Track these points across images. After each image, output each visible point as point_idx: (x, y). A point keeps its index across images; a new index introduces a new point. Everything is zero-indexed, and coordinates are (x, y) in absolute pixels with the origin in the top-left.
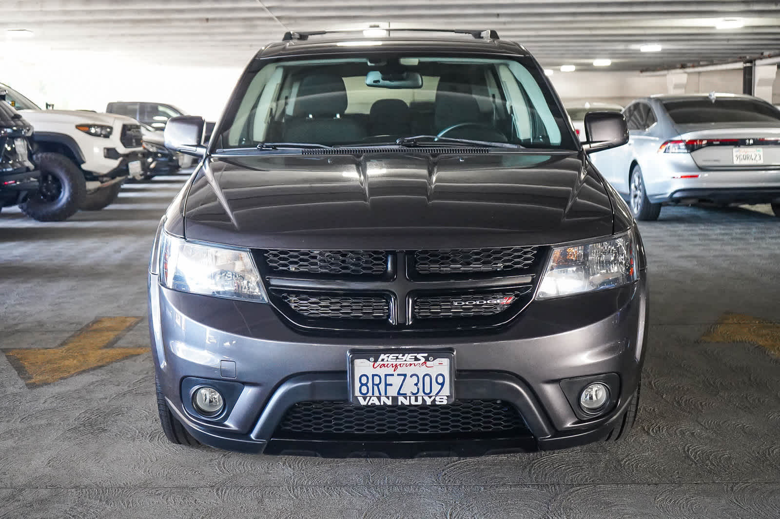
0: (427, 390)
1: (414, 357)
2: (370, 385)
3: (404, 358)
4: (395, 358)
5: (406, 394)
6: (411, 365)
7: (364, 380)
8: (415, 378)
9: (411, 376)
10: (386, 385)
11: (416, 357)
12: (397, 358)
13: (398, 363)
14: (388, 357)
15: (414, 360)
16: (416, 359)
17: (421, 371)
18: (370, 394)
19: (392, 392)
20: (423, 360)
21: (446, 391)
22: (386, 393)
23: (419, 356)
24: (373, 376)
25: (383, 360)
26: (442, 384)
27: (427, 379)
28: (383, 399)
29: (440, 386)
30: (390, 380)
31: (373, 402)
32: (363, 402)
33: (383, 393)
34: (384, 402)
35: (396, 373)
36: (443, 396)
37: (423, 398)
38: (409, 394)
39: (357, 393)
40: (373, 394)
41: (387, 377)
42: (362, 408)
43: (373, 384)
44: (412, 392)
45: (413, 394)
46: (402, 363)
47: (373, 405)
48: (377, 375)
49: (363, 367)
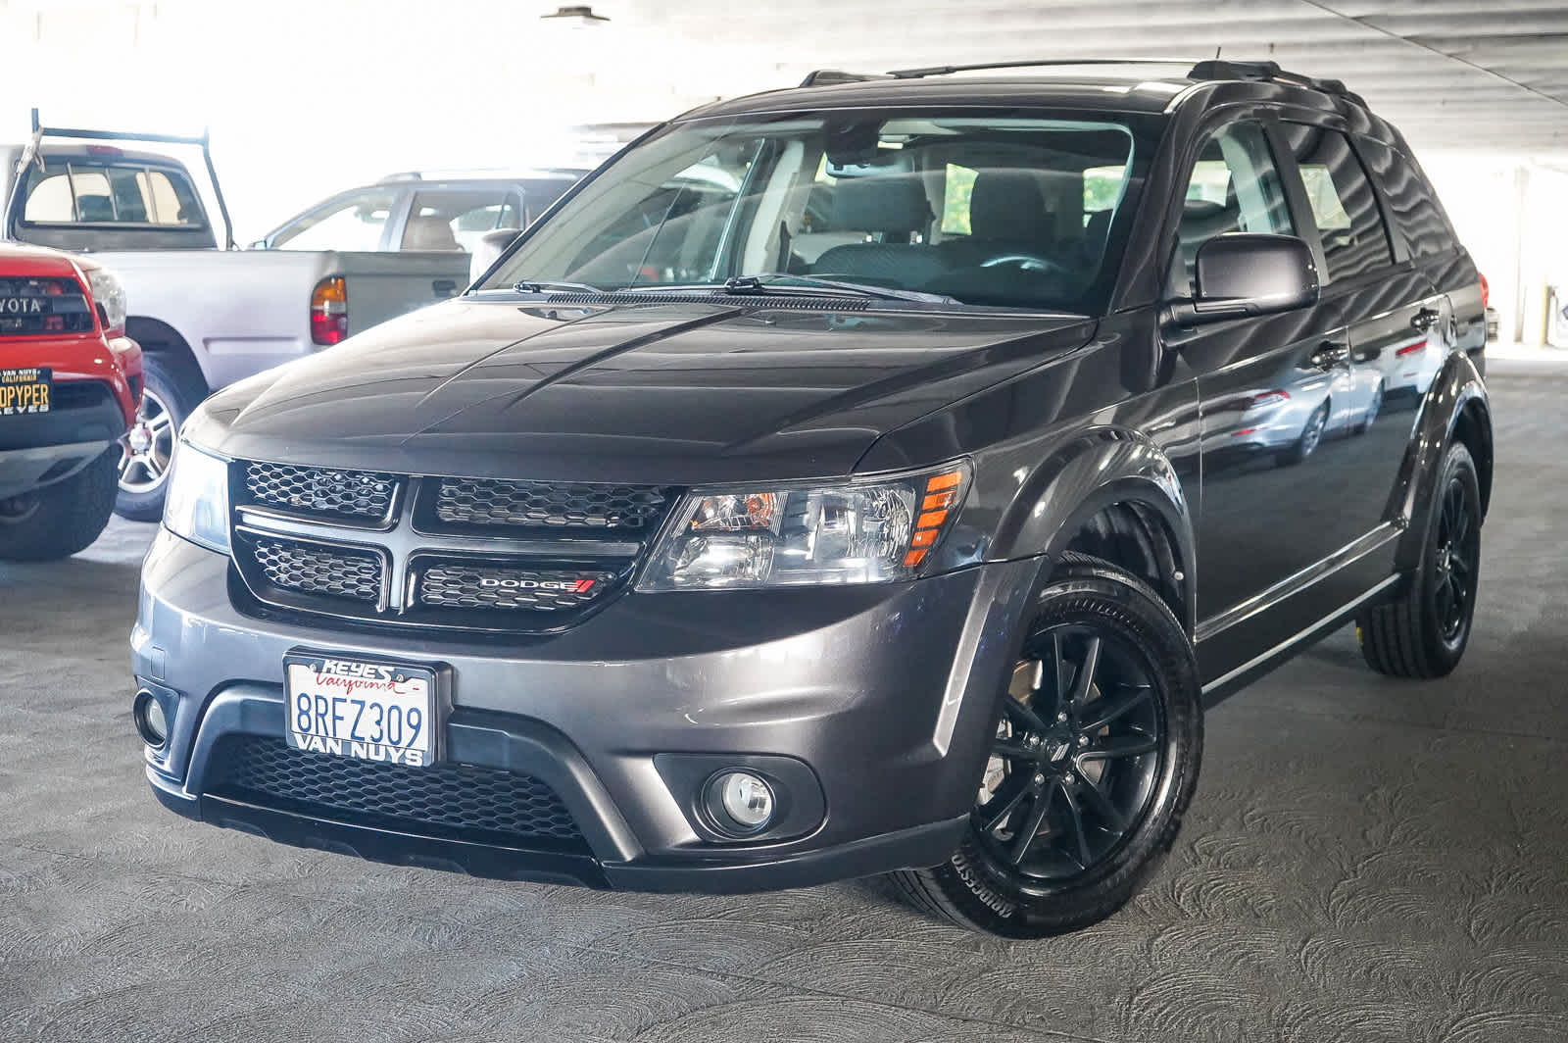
0: (395, 738)
1: (373, 671)
2: (312, 713)
3: (360, 670)
4: (346, 668)
5: (363, 739)
6: (372, 685)
7: (304, 705)
9: (371, 708)
10: (335, 718)
11: (376, 670)
12: (349, 670)
13: (354, 680)
14: (336, 665)
15: (374, 676)
16: (378, 676)
17: (387, 698)
18: (313, 731)
19: (344, 731)
20: (388, 678)
22: (335, 735)
23: (382, 669)
24: (317, 698)
25: (329, 671)
26: (417, 728)
29: (414, 731)
36: (418, 750)
38: (368, 739)
39: (295, 727)
43: (317, 713)
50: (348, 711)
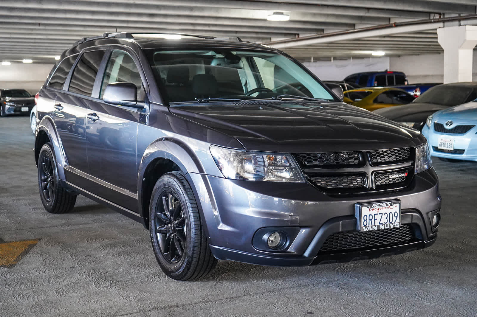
2: (368, 220)
3: (382, 205)
4: (379, 205)
5: (382, 224)
8: (386, 214)
9: (384, 214)
10: (375, 220)
11: (387, 204)
14: (376, 205)
16: (387, 205)
18: (368, 225)
20: (389, 205)
21: (398, 221)
23: (388, 203)
24: (369, 215)
25: (374, 207)
26: (397, 217)
27: (391, 214)
28: (374, 227)
29: (396, 218)
30: (376, 217)
31: (369, 229)
32: (365, 230)
33: (373, 225)
34: (374, 229)
35: (378, 213)
36: (397, 223)
37: (390, 225)
38: (384, 224)
39: (362, 225)
40: (369, 225)
41: (375, 215)
42: (365, 233)
43: (369, 220)
44: (385, 222)
45: (385, 223)
46: (381, 207)
47: (370, 231)
48: (371, 215)
49: (365, 211)
50: (378, 217)
